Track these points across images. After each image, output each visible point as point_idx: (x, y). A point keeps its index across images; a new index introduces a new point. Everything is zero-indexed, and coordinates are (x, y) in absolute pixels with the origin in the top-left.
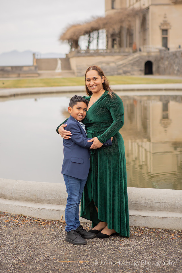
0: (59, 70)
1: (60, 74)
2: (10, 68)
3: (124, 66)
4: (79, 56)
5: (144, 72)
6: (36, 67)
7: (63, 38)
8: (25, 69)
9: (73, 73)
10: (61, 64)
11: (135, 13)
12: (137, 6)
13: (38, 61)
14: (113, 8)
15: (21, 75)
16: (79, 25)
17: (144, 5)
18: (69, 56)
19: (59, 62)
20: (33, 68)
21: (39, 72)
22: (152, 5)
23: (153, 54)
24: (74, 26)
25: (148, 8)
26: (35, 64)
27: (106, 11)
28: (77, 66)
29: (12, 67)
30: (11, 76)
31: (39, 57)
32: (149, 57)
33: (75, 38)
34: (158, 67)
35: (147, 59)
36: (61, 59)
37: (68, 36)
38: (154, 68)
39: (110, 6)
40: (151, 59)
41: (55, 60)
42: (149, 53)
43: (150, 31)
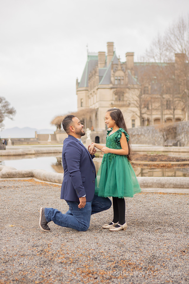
0: (50, 140)
1: (50, 142)
2: (23, 139)
3: (84, 139)
4: (61, 133)
5: (95, 142)
6: (37, 139)
7: (52, 123)
8: (32, 140)
9: (58, 142)
10: (51, 137)
11: (91, 111)
12: (93, 107)
13: (38, 135)
14: (82, 106)
15: (29, 143)
16: (62, 116)
17: (96, 106)
18: (56, 133)
19: (50, 136)
20: (36, 139)
21: (39, 141)
22: (100, 107)
23: (99, 133)
24: (59, 117)
25: (98, 109)
26: (37, 137)
27: (78, 107)
28: (60, 139)
29: (24, 139)
30: (23, 143)
31: (39, 133)
32: (97, 134)
33: (59, 123)
34: (102, 140)
35: (96, 135)
36: (51, 135)
37: (55, 122)
38: (100, 140)
39: (80, 105)
40: (99, 135)
41: (48, 135)
42: (97, 132)
43: (99, 120)
